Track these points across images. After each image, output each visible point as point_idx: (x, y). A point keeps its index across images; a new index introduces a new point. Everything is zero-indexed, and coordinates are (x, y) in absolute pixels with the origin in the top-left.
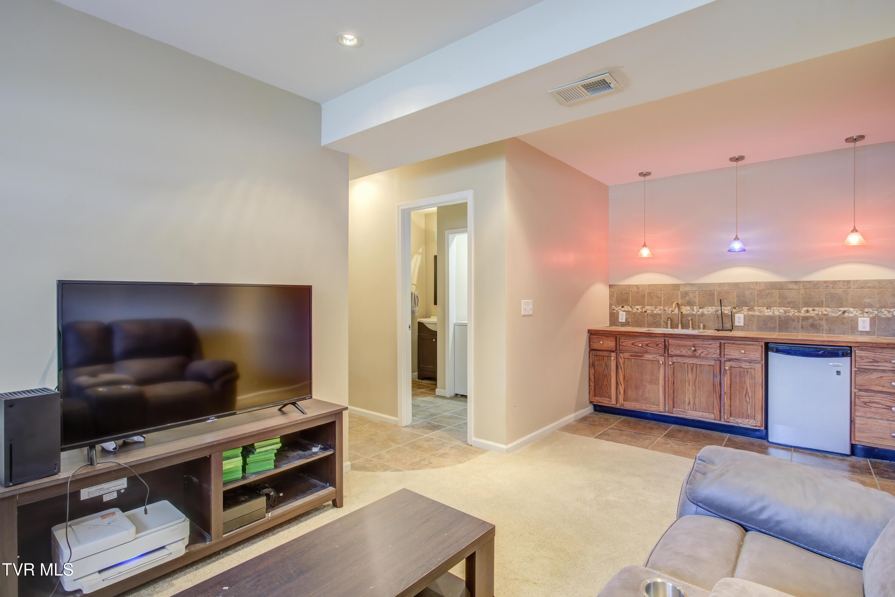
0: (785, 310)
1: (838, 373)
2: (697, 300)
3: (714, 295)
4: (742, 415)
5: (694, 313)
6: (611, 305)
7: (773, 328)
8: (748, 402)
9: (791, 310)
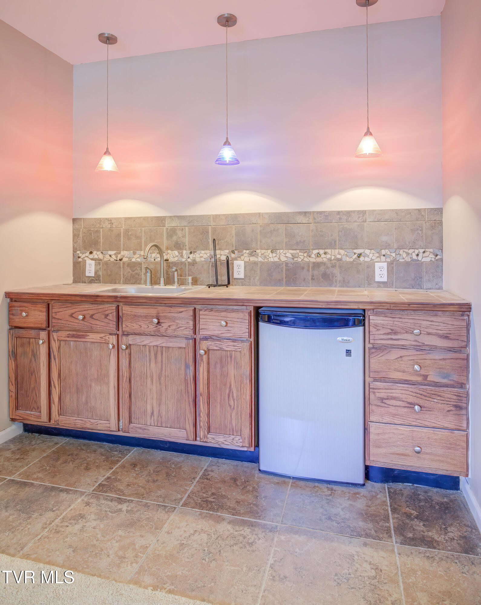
0: (292, 254)
1: (348, 352)
2: (187, 240)
3: (208, 232)
4: (223, 431)
5: (184, 260)
6: (75, 251)
7: (279, 280)
8: (232, 407)
9: (300, 254)
